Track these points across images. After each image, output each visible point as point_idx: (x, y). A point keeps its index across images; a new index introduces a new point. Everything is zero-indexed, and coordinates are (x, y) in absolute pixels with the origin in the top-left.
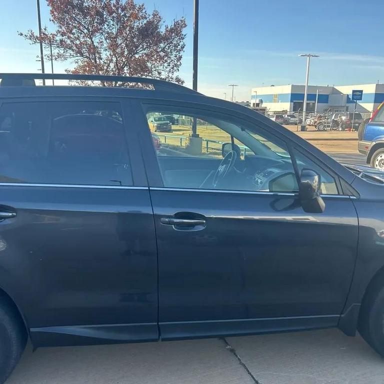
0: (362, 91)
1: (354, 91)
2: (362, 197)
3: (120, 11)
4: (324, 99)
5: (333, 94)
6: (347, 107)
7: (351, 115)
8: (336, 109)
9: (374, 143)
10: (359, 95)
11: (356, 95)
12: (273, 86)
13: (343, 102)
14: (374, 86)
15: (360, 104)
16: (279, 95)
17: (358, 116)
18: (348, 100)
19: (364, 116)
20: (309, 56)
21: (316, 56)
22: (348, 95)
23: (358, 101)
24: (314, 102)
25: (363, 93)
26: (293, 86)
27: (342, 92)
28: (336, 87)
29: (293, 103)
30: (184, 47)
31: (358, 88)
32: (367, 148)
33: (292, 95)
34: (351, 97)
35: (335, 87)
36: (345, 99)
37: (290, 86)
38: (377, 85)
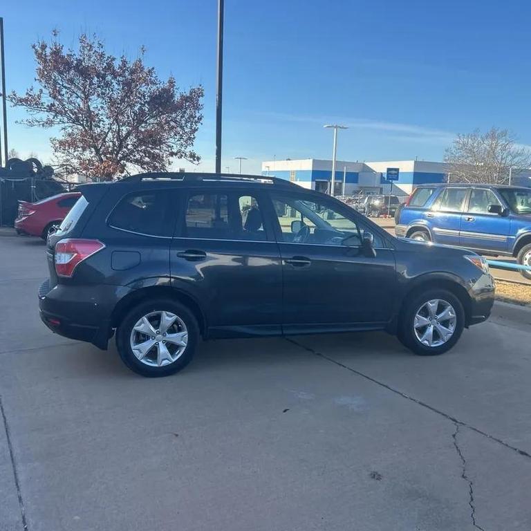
0: (398, 169)
1: (389, 170)
2: (397, 249)
3: (127, 74)
4: (353, 178)
5: (363, 171)
6: (381, 189)
7: (386, 198)
8: (368, 191)
9: (410, 227)
10: (395, 174)
11: (390, 174)
12: (289, 160)
13: (377, 183)
14: (412, 163)
15: (397, 185)
16: (297, 171)
17: (395, 200)
18: (382, 180)
19: (402, 200)
20: (336, 127)
21: (345, 128)
22: (382, 174)
23: (394, 181)
24: (340, 181)
25: (400, 171)
26: (314, 161)
27: (374, 169)
28: (367, 164)
29: (315, 183)
30: (201, 119)
31: (393, 165)
32: (404, 231)
33: (314, 172)
34: (385, 176)
35: (365, 163)
36: (378, 178)
37: (311, 160)
38: (415, 162)
